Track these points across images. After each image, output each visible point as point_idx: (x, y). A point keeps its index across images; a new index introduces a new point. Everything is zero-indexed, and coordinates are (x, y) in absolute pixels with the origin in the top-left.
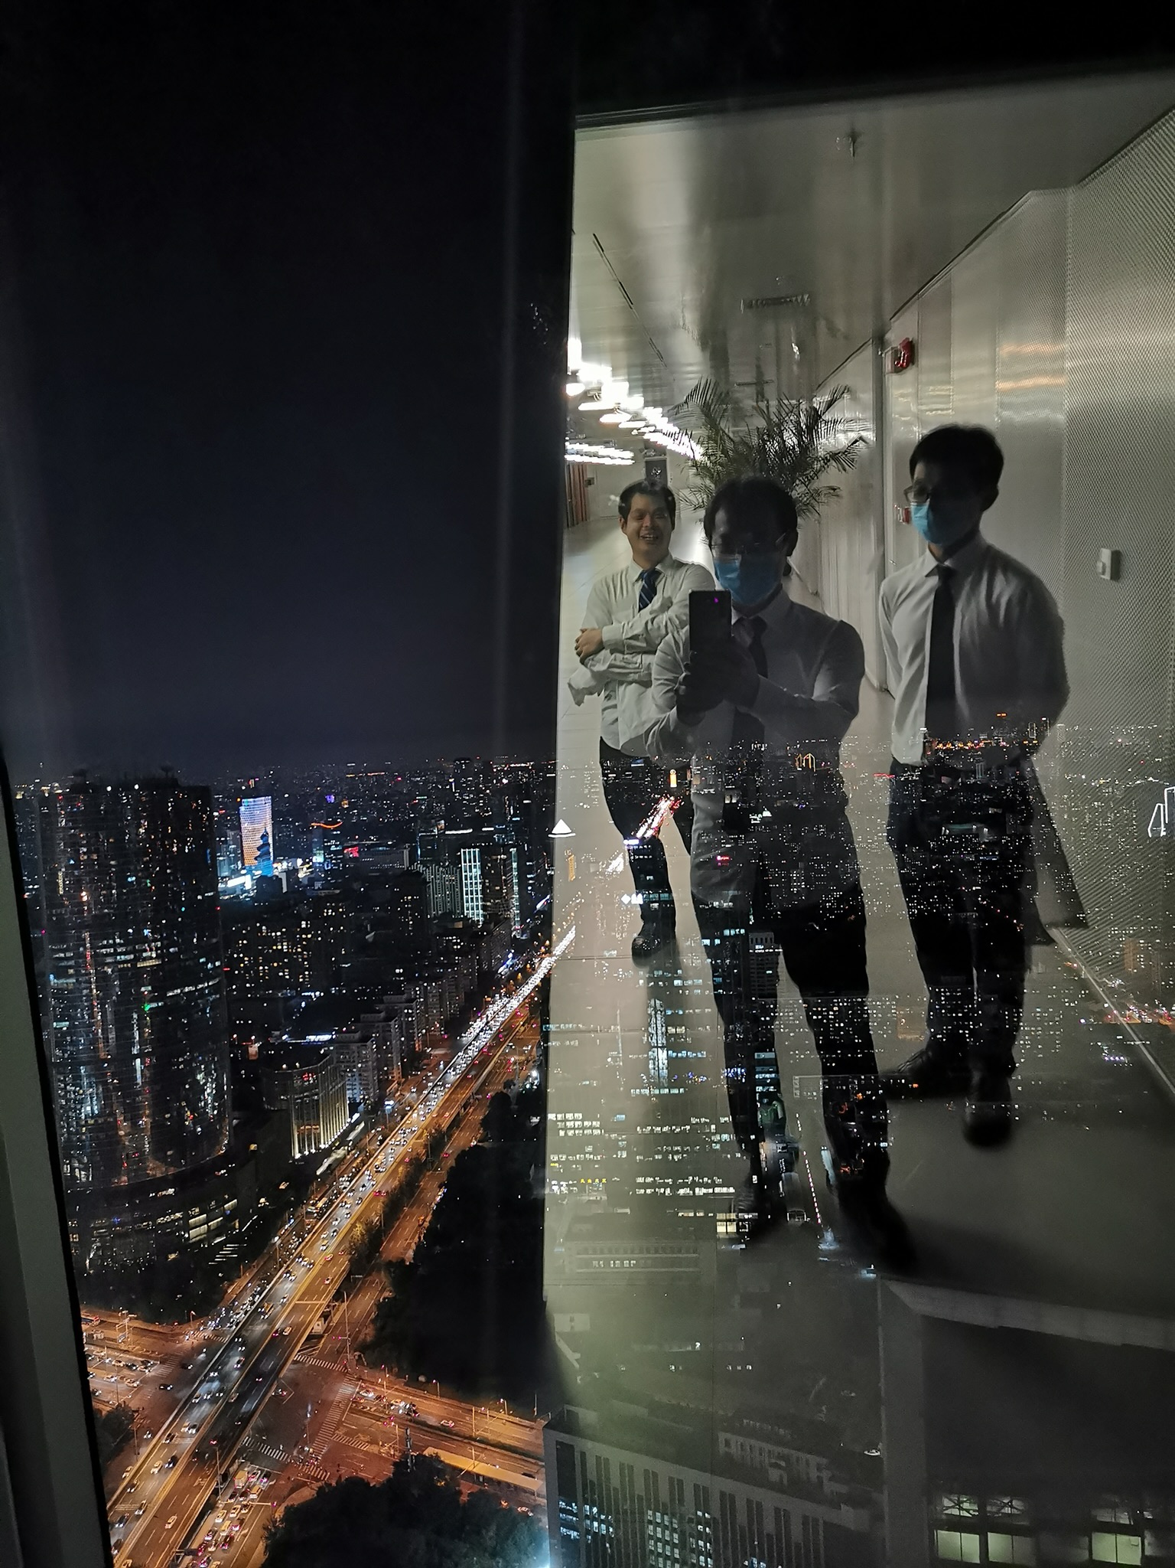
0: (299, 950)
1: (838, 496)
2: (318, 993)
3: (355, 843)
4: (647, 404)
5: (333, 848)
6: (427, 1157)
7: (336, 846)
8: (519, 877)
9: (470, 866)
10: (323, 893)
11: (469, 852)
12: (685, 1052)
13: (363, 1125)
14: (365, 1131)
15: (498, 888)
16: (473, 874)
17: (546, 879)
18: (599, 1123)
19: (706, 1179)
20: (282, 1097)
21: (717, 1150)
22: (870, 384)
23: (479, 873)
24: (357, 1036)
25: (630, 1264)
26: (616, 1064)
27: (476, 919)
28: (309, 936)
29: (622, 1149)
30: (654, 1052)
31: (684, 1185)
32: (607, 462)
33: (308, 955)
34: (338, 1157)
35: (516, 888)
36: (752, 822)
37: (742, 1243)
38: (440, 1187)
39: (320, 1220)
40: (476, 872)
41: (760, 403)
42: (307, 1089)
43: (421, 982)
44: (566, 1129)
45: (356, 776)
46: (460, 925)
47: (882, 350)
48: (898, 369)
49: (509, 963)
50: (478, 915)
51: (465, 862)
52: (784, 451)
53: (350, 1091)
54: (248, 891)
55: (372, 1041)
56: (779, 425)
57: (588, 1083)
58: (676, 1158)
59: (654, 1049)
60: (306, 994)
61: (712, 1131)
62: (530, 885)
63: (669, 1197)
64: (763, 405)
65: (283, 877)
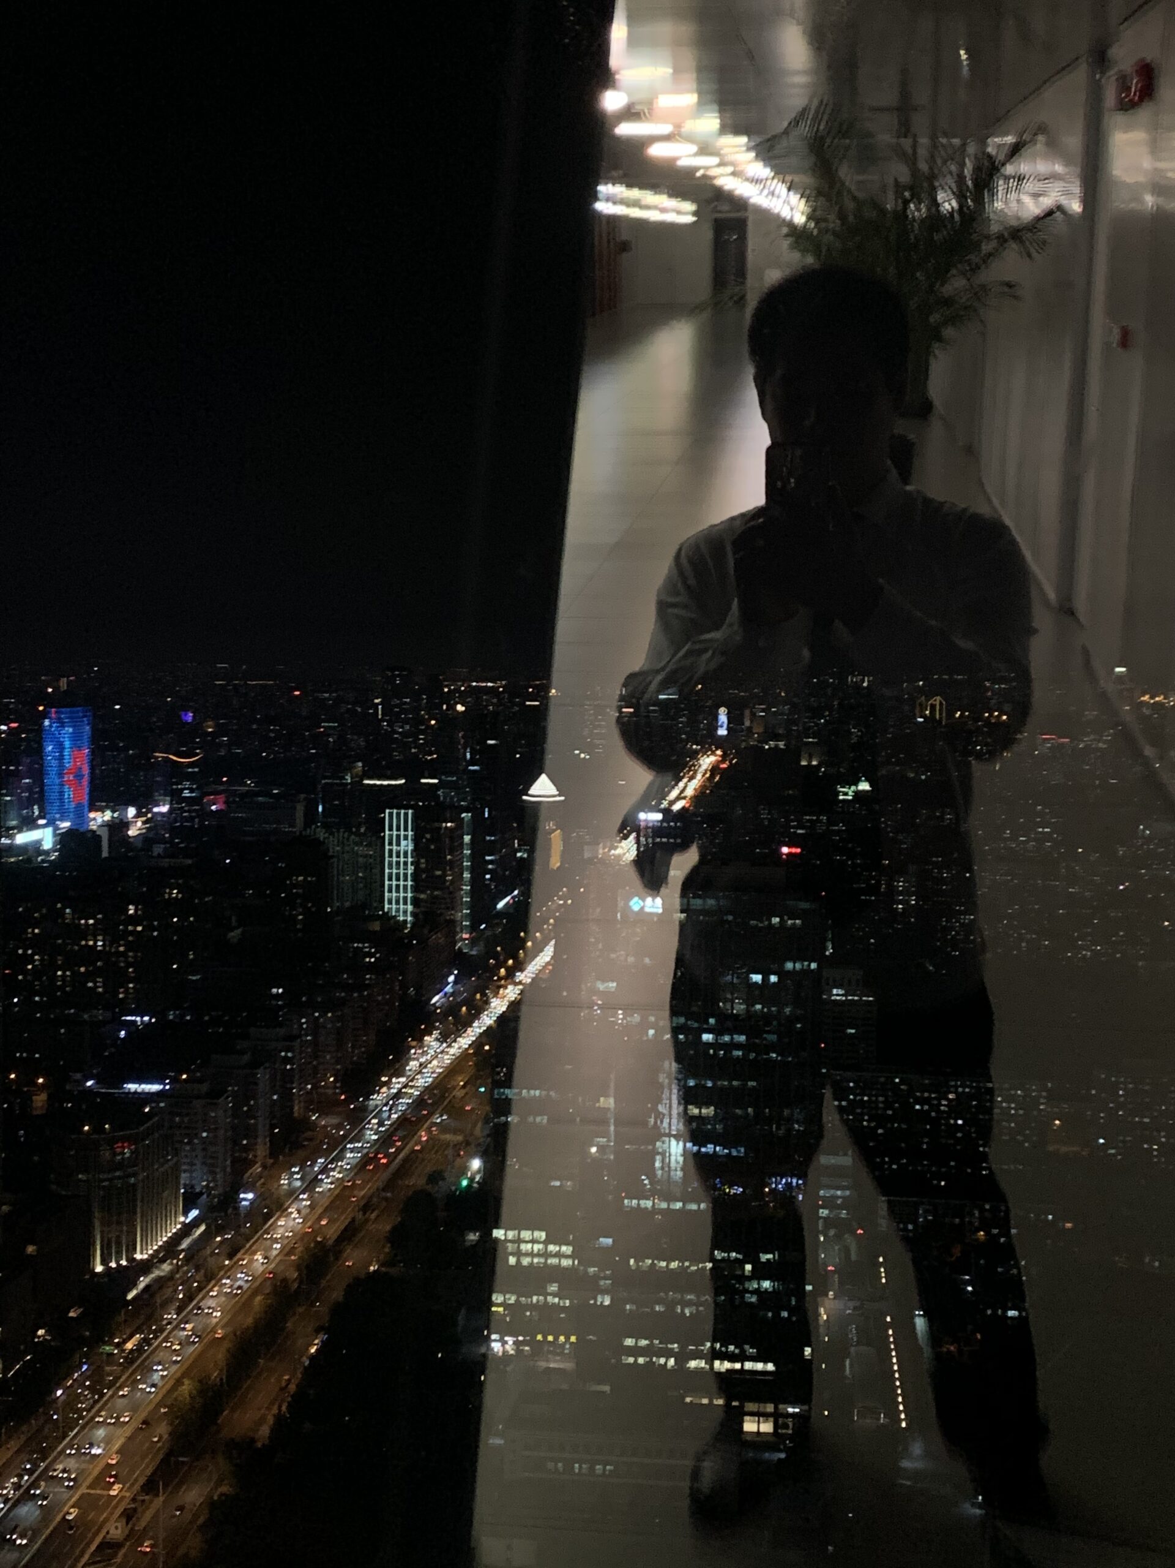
0: (122, 949)
1: (1016, 297)
2: (146, 1018)
3: (222, 788)
4: (724, 129)
5: (186, 794)
6: (301, 1282)
7: (192, 791)
8: (472, 858)
9: (398, 836)
10: (166, 862)
11: (398, 815)
12: (712, 1146)
13: (203, 1228)
14: (207, 1236)
15: (439, 873)
16: (402, 848)
17: (514, 864)
18: (571, 1248)
19: (731, 1348)
20: (80, 1176)
21: (752, 1303)
22: (1079, 125)
23: (410, 848)
24: (204, 1088)
25: (604, 1469)
26: (605, 1157)
27: (401, 918)
28: (139, 928)
29: (604, 1292)
30: (663, 1142)
31: (697, 1356)
32: (654, 216)
33: (135, 957)
34: (162, 1274)
35: (467, 875)
36: (841, 797)
37: (780, 1451)
38: (317, 1331)
39: (128, 1368)
40: (407, 845)
41: (902, 140)
42: (120, 1166)
43: (310, 1011)
44: (518, 1254)
45: (227, 685)
46: (376, 926)
47: (1103, 73)
48: (1127, 106)
49: (449, 989)
50: (405, 912)
51: (391, 829)
52: (936, 219)
53: (187, 1175)
54: (47, 853)
55: (228, 1097)
56: (932, 177)
57: (558, 1183)
58: (687, 1312)
59: (664, 1138)
60: (129, 1018)
61: (747, 1273)
62: (489, 872)
63: (673, 1370)
64: (907, 143)
65: (104, 834)
